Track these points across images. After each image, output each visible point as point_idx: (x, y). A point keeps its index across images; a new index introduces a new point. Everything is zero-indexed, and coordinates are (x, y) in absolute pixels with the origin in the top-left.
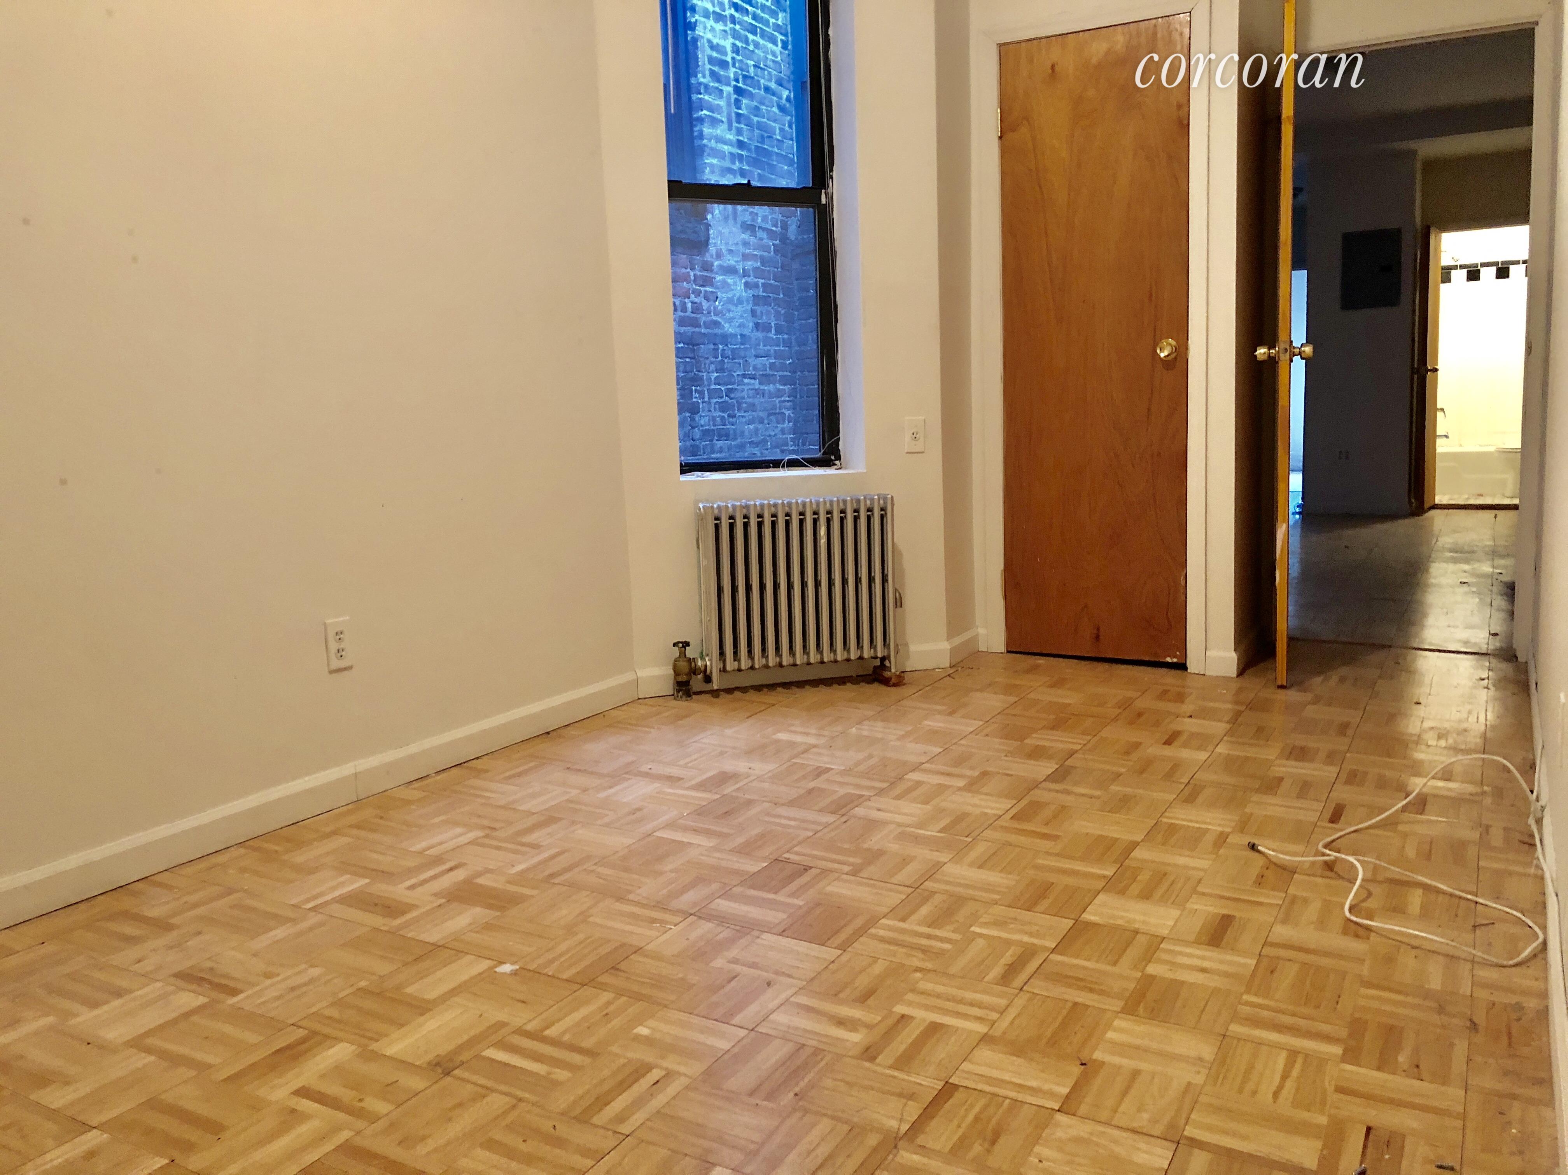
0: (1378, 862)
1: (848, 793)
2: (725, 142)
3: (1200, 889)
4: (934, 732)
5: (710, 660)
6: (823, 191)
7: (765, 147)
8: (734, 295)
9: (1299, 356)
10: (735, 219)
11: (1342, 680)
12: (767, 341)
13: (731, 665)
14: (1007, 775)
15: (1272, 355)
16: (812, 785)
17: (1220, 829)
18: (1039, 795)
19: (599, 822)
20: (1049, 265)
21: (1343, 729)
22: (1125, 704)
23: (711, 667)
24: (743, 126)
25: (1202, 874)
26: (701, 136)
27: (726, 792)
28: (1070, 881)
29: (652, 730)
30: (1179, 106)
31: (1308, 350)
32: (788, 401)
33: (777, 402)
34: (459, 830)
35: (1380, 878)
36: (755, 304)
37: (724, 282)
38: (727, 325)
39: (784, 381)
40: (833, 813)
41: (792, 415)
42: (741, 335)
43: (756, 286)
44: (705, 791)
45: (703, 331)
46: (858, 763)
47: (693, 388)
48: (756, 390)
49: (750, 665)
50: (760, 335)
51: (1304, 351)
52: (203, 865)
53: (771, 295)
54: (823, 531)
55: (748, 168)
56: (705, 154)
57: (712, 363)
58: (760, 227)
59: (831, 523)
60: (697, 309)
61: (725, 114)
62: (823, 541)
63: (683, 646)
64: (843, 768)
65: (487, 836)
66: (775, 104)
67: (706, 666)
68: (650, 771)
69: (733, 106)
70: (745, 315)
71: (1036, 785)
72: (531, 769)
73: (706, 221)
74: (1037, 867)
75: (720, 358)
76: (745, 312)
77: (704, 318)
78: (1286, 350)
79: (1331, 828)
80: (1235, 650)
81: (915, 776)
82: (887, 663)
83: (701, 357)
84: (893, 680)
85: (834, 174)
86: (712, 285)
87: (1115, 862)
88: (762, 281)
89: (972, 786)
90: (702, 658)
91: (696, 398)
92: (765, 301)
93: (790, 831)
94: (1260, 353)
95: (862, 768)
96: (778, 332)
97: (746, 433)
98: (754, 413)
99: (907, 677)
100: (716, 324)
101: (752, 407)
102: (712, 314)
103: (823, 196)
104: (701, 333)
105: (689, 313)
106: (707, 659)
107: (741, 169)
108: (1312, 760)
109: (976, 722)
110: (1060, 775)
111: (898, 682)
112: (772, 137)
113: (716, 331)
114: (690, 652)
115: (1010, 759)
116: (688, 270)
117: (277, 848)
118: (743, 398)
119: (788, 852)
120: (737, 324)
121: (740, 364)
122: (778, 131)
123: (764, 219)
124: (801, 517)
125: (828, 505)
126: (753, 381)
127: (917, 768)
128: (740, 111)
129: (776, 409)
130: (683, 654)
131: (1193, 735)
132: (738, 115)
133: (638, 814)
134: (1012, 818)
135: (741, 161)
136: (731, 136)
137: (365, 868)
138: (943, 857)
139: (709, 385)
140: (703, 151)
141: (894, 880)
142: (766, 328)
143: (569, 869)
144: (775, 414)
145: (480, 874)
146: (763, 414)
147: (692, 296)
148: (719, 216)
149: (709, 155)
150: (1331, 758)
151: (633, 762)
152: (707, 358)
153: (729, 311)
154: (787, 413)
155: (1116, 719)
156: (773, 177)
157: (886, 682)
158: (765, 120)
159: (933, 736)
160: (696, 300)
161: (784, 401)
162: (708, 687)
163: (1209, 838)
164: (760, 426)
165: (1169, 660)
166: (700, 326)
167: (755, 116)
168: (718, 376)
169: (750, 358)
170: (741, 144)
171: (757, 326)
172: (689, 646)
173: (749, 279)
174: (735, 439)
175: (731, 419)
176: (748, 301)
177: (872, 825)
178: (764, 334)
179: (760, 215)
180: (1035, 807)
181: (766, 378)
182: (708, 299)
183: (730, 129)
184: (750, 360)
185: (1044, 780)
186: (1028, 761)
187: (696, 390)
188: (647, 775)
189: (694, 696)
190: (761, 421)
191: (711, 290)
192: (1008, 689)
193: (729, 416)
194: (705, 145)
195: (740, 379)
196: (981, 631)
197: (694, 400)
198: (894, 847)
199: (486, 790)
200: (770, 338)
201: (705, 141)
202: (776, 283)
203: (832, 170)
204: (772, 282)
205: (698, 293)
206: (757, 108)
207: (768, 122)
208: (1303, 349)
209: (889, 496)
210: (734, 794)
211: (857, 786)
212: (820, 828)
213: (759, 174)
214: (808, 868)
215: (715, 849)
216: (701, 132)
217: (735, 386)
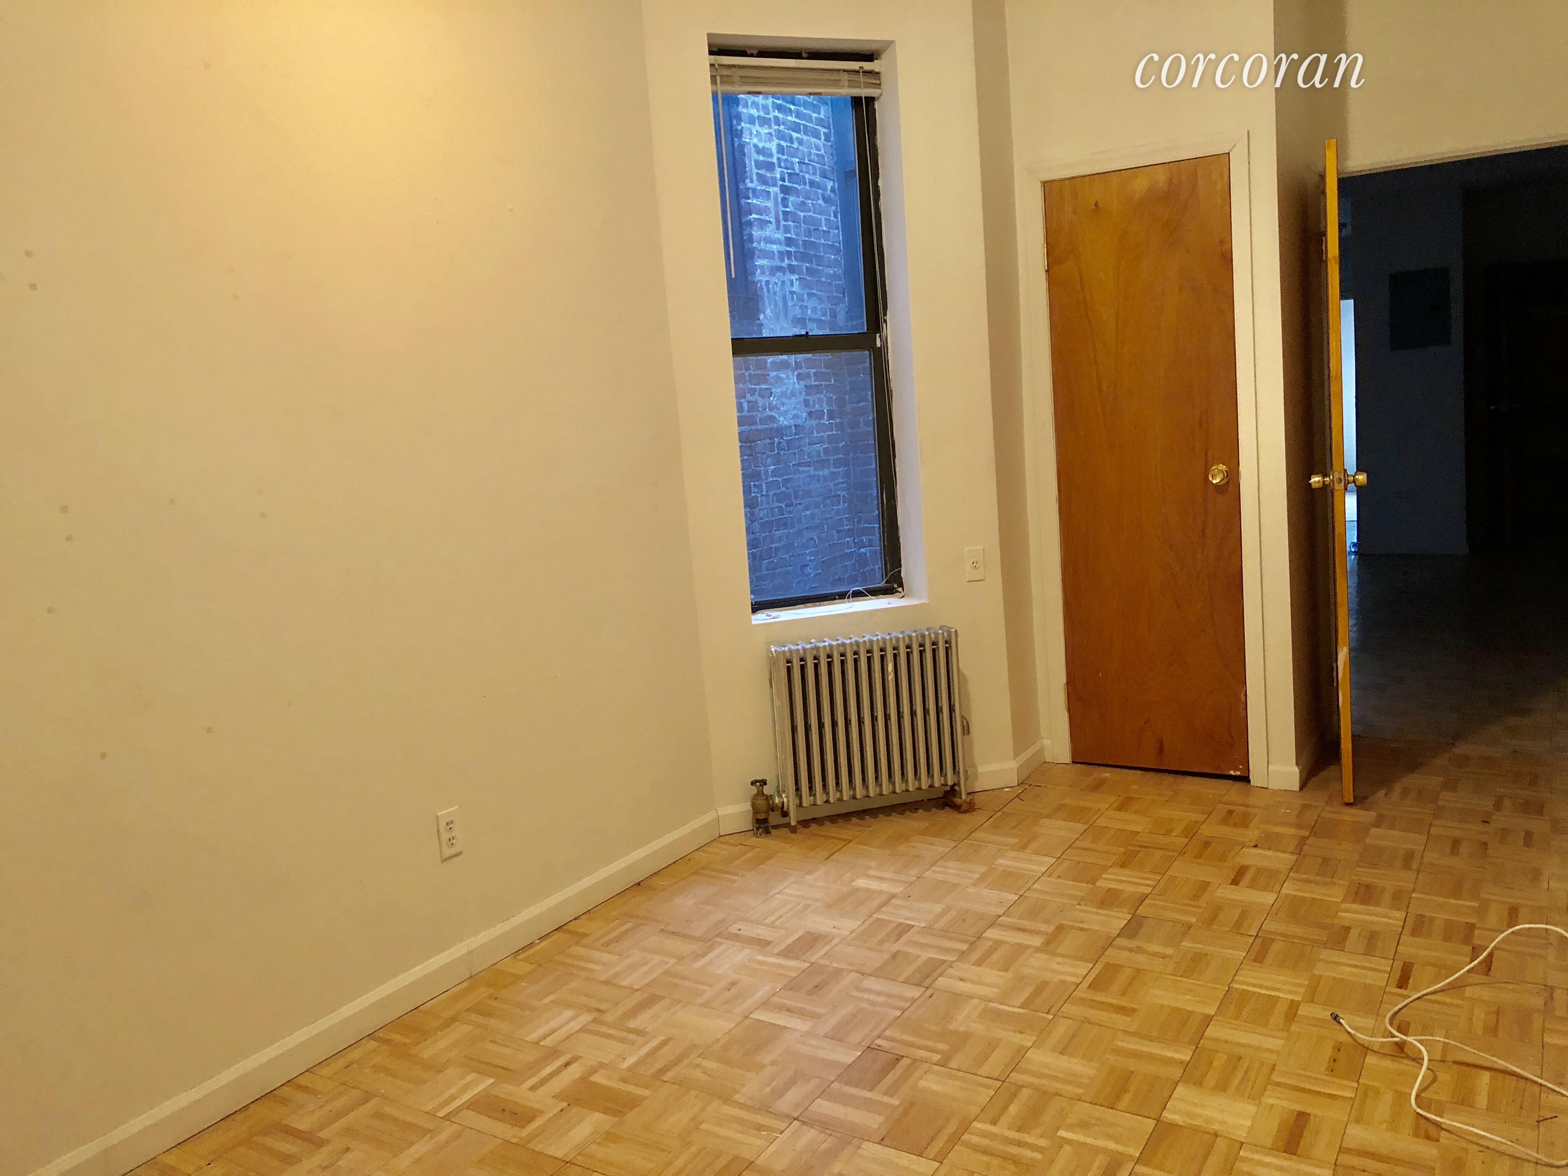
0: (1446, 1041)
1: (931, 958)
2: (773, 242)
3: (1275, 1078)
4: (1008, 874)
5: (787, 797)
6: (878, 335)
7: (813, 240)
8: (788, 389)
9: (1353, 484)
10: (786, 315)
11: (1405, 792)
12: (821, 428)
13: (807, 800)
14: (1082, 929)
15: (1326, 483)
16: (896, 947)
17: (1290, 997)
18: (1113, 955)
19: (699, 1000)
20: (1099, 391)
21: (1408, 859)
22: (1190, 832)
23: (788, 805)
24: (790, 223)
25: (1274, 1057)
26: (751, 239)
27: (814, 958)
28: (1149, 1068)
29: (736, 878)
30: (1222, 242)
31: (1362, 478)
32: (843, 483)
33: (832, 485)
34: (568, 1013)
35: (1449, 1058)
36: (807, 394)
37: (778, 378)
38: (781, 419)
39: (838, 463)
40: (919, 984)
41: (847, 496)
42: (795, 426)
43: (808, 376)
44: (793, 958)
45: (760, 427)
46: (938, 917)
47: (752, 483)
48: (811, 477)
49: (825, 799)
50: (814, 423)
51: (1357, 479)
52: (341, 1063)
53: (822, 383)
54: (890, 668)
55: (796, 263)
56: (756, 256)
57: (769, 456)
58: (810, 319)
59: (898, 658)
60: (753, 407)
61: (773, 214)
62: (891, 677)
63: (761, 785)
64: (923, 925)
65: (595, 1021)
66: (820, 196)
67: (783, 803)
68: (739, 932)
69: (780, 206)
70: (798, 406)
71: (1110, 943)
72: (626, 932)
73: (758, 322)
74: (1117, 1051)
75: (776, 451)
76: (798, 403)
77: (759, 415)
78: (1340, 479)
79: (1399, 995)
80: (1297, 764)
81: (992, 934)
82: (957, 788)
83: (759, 453)
84: (964, 808)
85: (888, 318)
86: (766, 382)
87: (1190, 1044)
88: (814, 371)
89: (1050, 944)
90: (780, 796)
91: (754, 492)
92: (818, 389)
93: (878, 1009)
94: (1315, 482)
95: (941, 924)
96: (831, 417)
97: (803, 520)
98: (810, 499)
99: (978, 800)
100: (772, 419)
101: (808, 494)
102: (768, 410)
103: (878, 340)
104: (757, 430)
105: (745, 413)
106: (784, 795)
107: (789, 265)
108: (1377, 904)
109: (1046, 859)
110: (1132, 929)
111: (970, 808)
112: (818, 229)
113: (772, 425)
114: (767, 790)
115: (1084, 908)
116: (744, 371)
117: (404, 1040)
118: (799, 486)
119: (879, 1037)
120: (791, 416)
121: (795, 453)
122: (823, 222)
123: (814, 309)
124: (869, 655)
125: (894, 641)
126: (807, 469)
127: (993, 923)
128: (787, 209)
129: (831, 493)
130: (760, 793)
131: (1260, 871)
132: (785, 213)
133: (734, 990)
134: (1089, 987)
135: (789, 259)
136: (779, 236)
137: (489, 1064)
138: (1027, 1040)
139: (767, 479)
140: (754, 254)
141: (982, 1071)
142: (819, 415)
143: (676, 1062)
144: (829, 497)
145: (594, 1071)
146: (820, 499)
147: (748, 395)
148: (771, 315)
149: (759, 257)
150: (1399, 898)
151: (722, 921)
152: (764, 453)
153: (783, 404)
154: (842, 494)
155: (1182, 853)
156: (821, 268)
157: (957, 808)
158: (811, 214)
159: (1007, 880)
160: (752, 399)
161: (838, 484)
162: (785, 820)
163: (1281, 1009)
164: (817, 510)
165: (1232, 773)
166: (757, 423)
167: (802, 211)
168: (775, 468)
169: (805, 446)
170: (789, 242)
171: (810, 414)
172: (765, 784)
173: (801, 371)
174: (793, 527)
175: (788, 509)
176: (801, 393)
177: (957, 999)
178: (817, 422)
179: (810, 307)
180: (1112, 970)
181: (822, 464)
182: (762, 396)
183: (778, 228)
184: (805, 449)
185: (1118, 936)
186: (1100, 911)
187: (754, 485)
188: (736, 937)
189: (773, 831)
190: (817, 506)
191: (765, 387)
192: (1077, 814)
193: (787, 506)
194: (754, 248)
195: (796, 468)
196: (1047, 742)
197: (753, 495)
198: (978, 1028)
199: (588, 961)
200: (824, 424)
201: (755, 244)
202: (827, 371)
203: (885, 314)
204: (824, 370)
205: (753, 392)
206: (803, 203)
207: (814, 215)
208: (1357, 477)
209: (953, 630)
210: (823, 962)
211: (939, 948)
212: (906, 1005)
213: (807, 267)
214: (899, 1057)
215: (810, 1033)
216: (751, 235)
217: (791, 476)
